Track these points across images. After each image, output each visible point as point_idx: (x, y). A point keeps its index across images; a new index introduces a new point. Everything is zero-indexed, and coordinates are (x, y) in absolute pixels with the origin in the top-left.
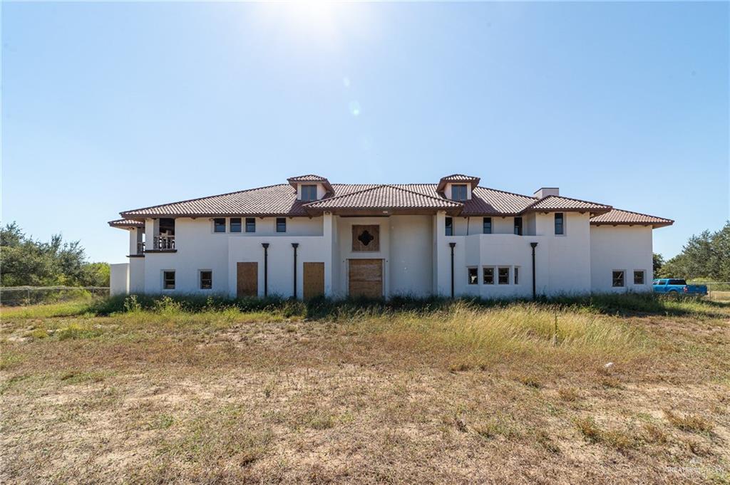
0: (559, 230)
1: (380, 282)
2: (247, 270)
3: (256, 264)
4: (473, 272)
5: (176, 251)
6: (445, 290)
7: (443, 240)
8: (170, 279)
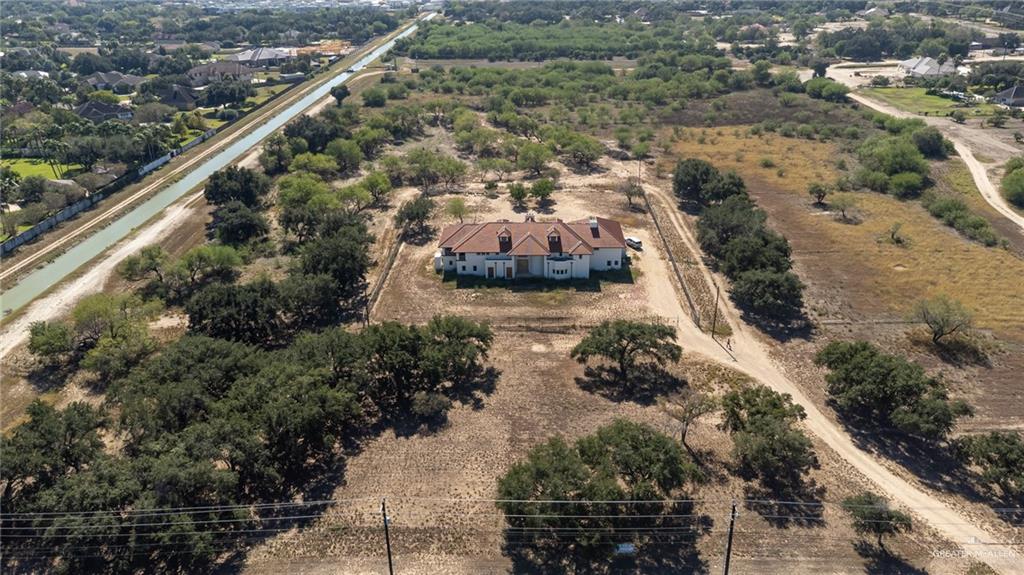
0: (580, 258)
1: (527, 267)
3: (493, 268)
4: (554, 271)
5: (466, 261)
6: (546, 275)
7: (546, 261)
8: (464, 268)
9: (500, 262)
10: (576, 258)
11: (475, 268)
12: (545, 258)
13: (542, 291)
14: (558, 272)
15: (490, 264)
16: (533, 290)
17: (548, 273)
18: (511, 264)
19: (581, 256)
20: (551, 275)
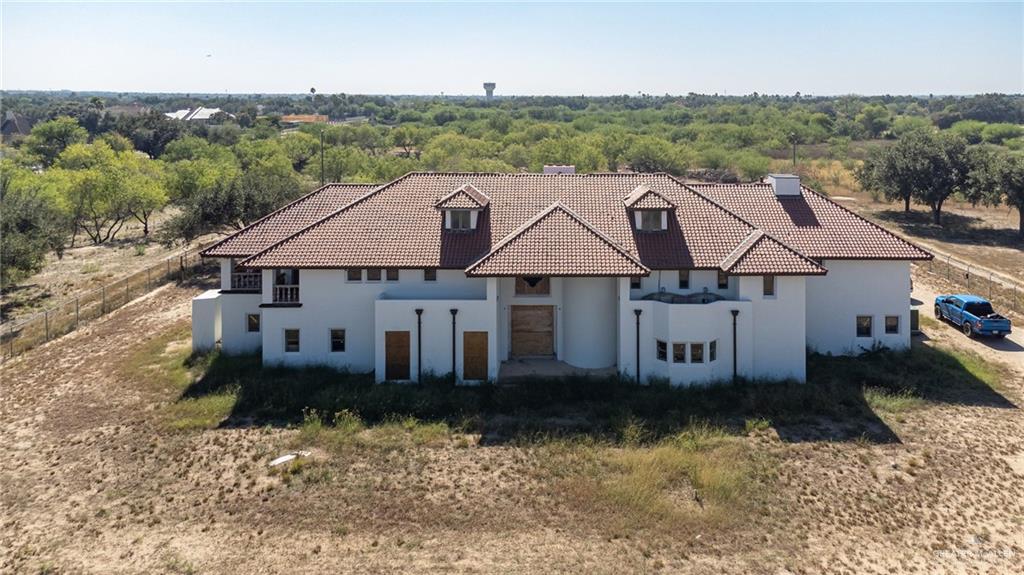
0: (769, 290)
1: (551, 334)
2: (397, 342)
3: (407, 334)
4: (662, 346)
5: (300, 305)
6: (627, 364)
7: (627, 305)
8: (292, 339)
9: (437, 310)
10: (750, 288)
11: (338, 341)
12: (625, 285)
13: (619, 440)
14: (679, 350)
15: (395, 315)
16: (574, 432)
17: (635, 359)
18: (484, 315)
19: (769, 281)
20: (651, 366)
